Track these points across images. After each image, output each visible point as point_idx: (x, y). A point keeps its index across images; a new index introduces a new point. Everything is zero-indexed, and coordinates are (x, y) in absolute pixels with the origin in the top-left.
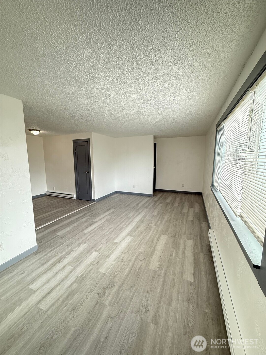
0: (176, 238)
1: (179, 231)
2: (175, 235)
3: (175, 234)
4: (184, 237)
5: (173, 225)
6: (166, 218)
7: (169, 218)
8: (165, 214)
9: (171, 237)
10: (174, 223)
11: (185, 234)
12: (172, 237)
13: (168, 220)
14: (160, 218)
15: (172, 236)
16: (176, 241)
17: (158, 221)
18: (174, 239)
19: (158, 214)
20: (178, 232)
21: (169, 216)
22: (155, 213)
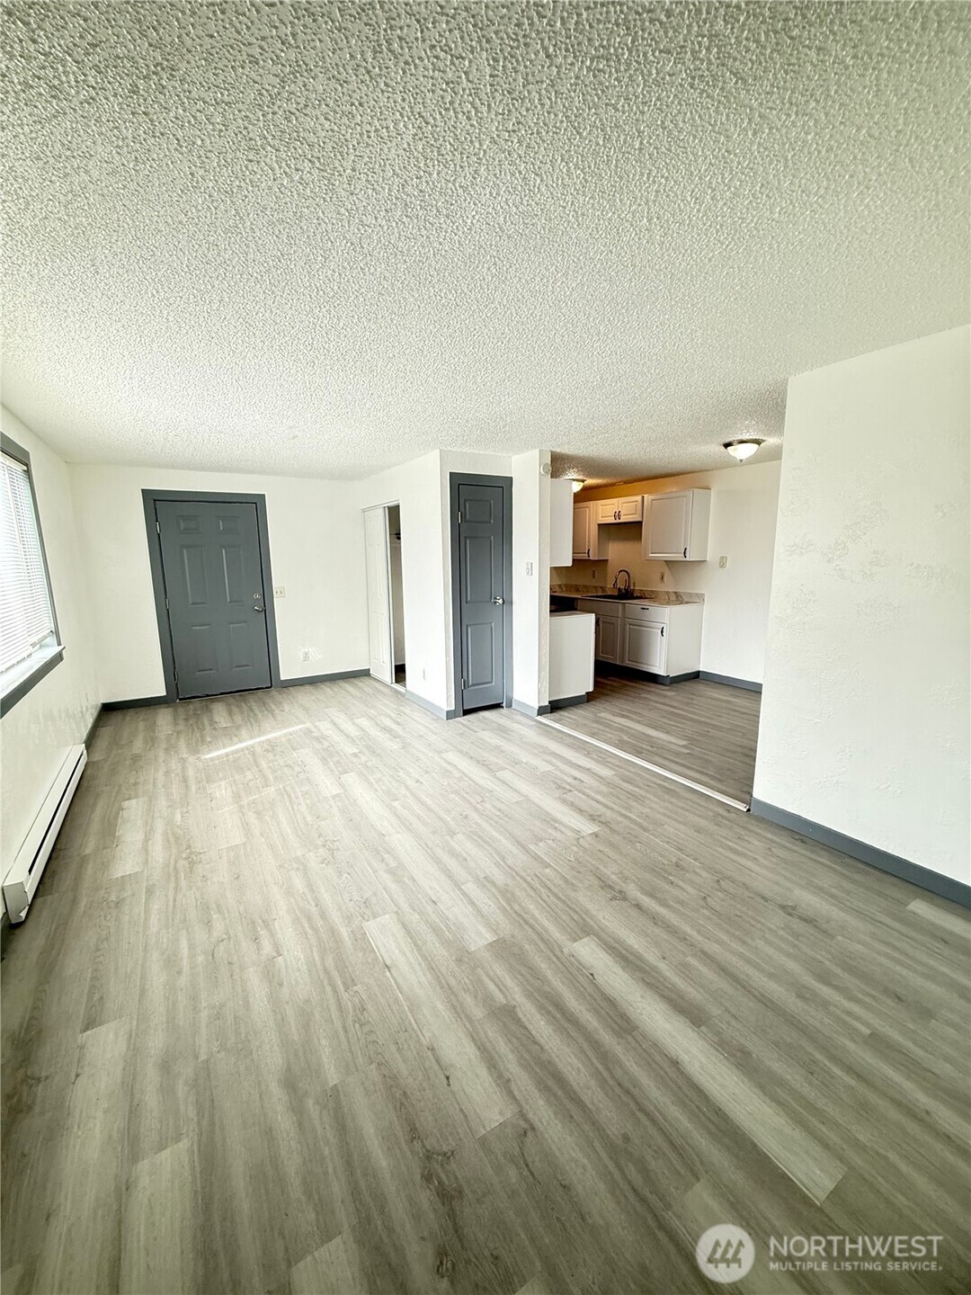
0: (184, 855)
1: (177, 889)
2: (192, 863)
3: (191, 868)
4: (151, 875)
5: (219, 911)
6: (287, 933)
7: (267, 947)
8: (326, 971)
9: (206, 850)
10: (219, 927)
11: (150, 892)
12: (201, 853)
13: (266, 925)
14: (323, 915)
15: (202, 856)
16: (184, 848)
17: (310, 886)
18: (193, 850)
19: (361, 938)
20: (183, 883)
21: (280, 959)
22: (386, 938)
